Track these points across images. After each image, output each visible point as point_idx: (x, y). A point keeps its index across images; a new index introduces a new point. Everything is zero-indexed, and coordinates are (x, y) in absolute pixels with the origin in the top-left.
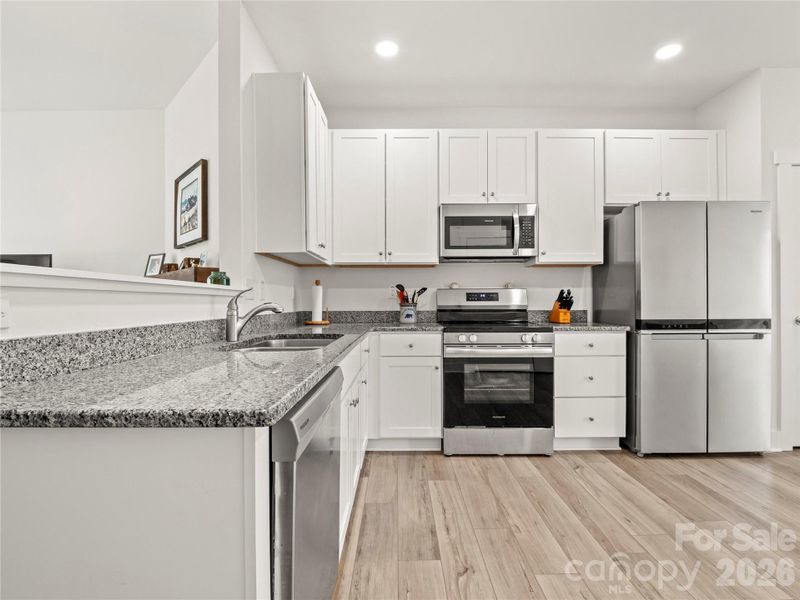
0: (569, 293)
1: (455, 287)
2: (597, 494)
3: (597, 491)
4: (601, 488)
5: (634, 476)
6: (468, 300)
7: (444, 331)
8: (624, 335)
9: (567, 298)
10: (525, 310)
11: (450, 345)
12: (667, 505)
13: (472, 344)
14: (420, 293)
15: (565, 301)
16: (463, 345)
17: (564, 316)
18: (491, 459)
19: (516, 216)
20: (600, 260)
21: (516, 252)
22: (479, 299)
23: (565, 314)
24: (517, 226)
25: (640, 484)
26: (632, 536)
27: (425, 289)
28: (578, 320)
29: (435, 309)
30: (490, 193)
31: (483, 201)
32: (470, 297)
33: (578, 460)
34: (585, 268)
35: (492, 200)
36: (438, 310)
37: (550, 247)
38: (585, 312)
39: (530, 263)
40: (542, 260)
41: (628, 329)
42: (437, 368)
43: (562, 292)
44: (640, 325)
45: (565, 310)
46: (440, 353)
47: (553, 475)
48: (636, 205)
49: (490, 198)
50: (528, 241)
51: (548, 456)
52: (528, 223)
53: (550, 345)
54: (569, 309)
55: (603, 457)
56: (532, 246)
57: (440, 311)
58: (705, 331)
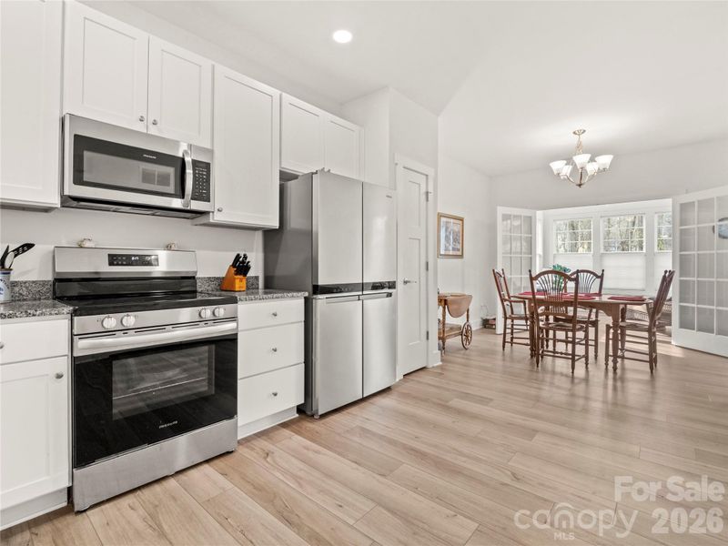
0: (245, 257)
1: (87, 244)
2: (299, 483)
3: (297, 479)
4: (299, 474)
5: (320, 444)
6: (111, 264)
7: (75, 313)
8: (303, 301)
9: (243, 262)
10: (194, 278)
11: (84, 336)
12: (360, 468)
13: (125, 330)
14: (18, 252)
15: (241, 266)
16: (110, 333)
17: (240, 283)
18: (157, 488)
19: (188, 159)
20: (276, 224)
21: (188, 204)
22: (130, 264)
23: (241, 281)
24: (189, 171)
25: (330, 453)
26: (351, 526)
27: (30, 246)
28: (251, 287)
29: (49, 277)
30: (151, 120)
31: (140, 127)
32: (114, 260)
33: (264, 444)
34: (257, 232)
35: (153, 131)
36: (56, 280)
37: (227, 204)
38: (257, 278)
39: (202, 220)
40: (217, 218)
41: (307, 294)
42: (59, 376)
43: (238, 257)
44: (318, 290)
45: (241, 277)
46: (66, 351)
47: (244, 477)
48: (313, 173)
49: (151, 126)
50: (203, 193)
51: (232, 452)
52: (203, 169)
53: (233, 319)
54: (245, 275)
55: (286, 432)
56: (208, 200)
57: (61, 281)
58: (360, 293)
